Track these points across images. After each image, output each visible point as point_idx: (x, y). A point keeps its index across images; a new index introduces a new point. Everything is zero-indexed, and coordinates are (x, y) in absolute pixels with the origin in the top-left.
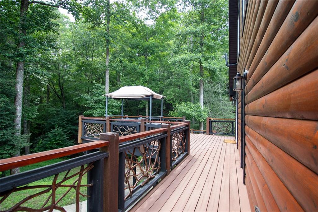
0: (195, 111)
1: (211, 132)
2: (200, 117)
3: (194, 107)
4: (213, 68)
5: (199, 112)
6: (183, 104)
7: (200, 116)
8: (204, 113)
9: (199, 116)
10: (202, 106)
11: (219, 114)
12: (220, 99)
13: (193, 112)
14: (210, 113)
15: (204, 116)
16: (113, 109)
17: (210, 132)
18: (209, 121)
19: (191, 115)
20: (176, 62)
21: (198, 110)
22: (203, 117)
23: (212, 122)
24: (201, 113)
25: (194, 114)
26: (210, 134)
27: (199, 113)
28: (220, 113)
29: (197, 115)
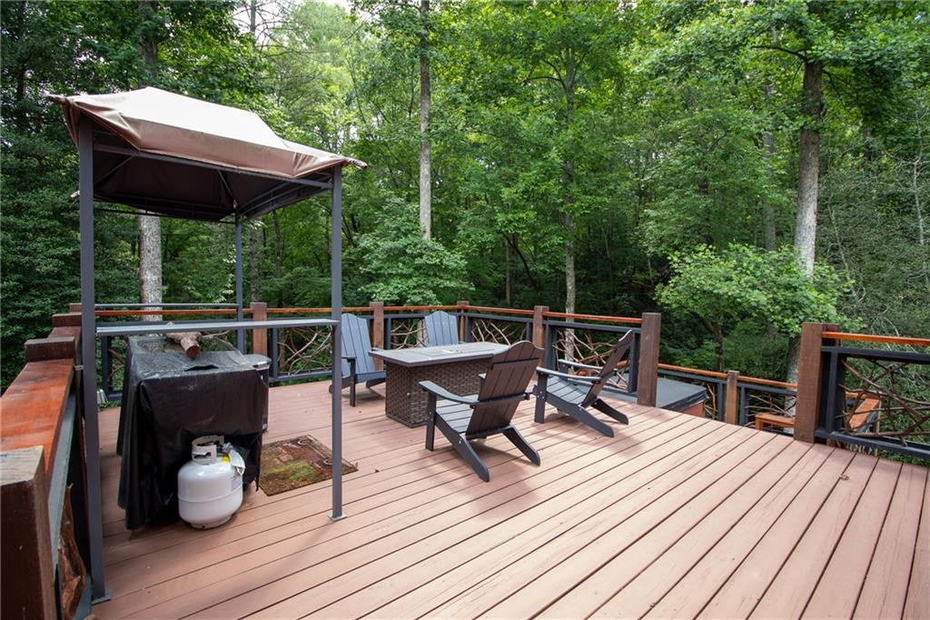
0: (763, 283)
1: (829, 422)
2: (794, 311)
3: (763, 267)
4: (879, 59)
5: (788, 287)
6: (704, 252)
7: (794, 307)
8: (815, 293)
9: (784, 308)
10: (810, 264)
11: (907, 299)
12: (917, 230)
13: (754, 287)
14: (854, 294)
15: (814, 306)
16: (441, 278)
17: (821, 421)
18: (818, 348)
19: (740, 304)
20: (668, 63)
21: (784, 279)
22: (808, 311)
23: (843, 356)
24: (799, 293)
25: (759, 297)
26: (820, 441)
27: (788, 294)
28: (910, 293)
29: (776, 302)
